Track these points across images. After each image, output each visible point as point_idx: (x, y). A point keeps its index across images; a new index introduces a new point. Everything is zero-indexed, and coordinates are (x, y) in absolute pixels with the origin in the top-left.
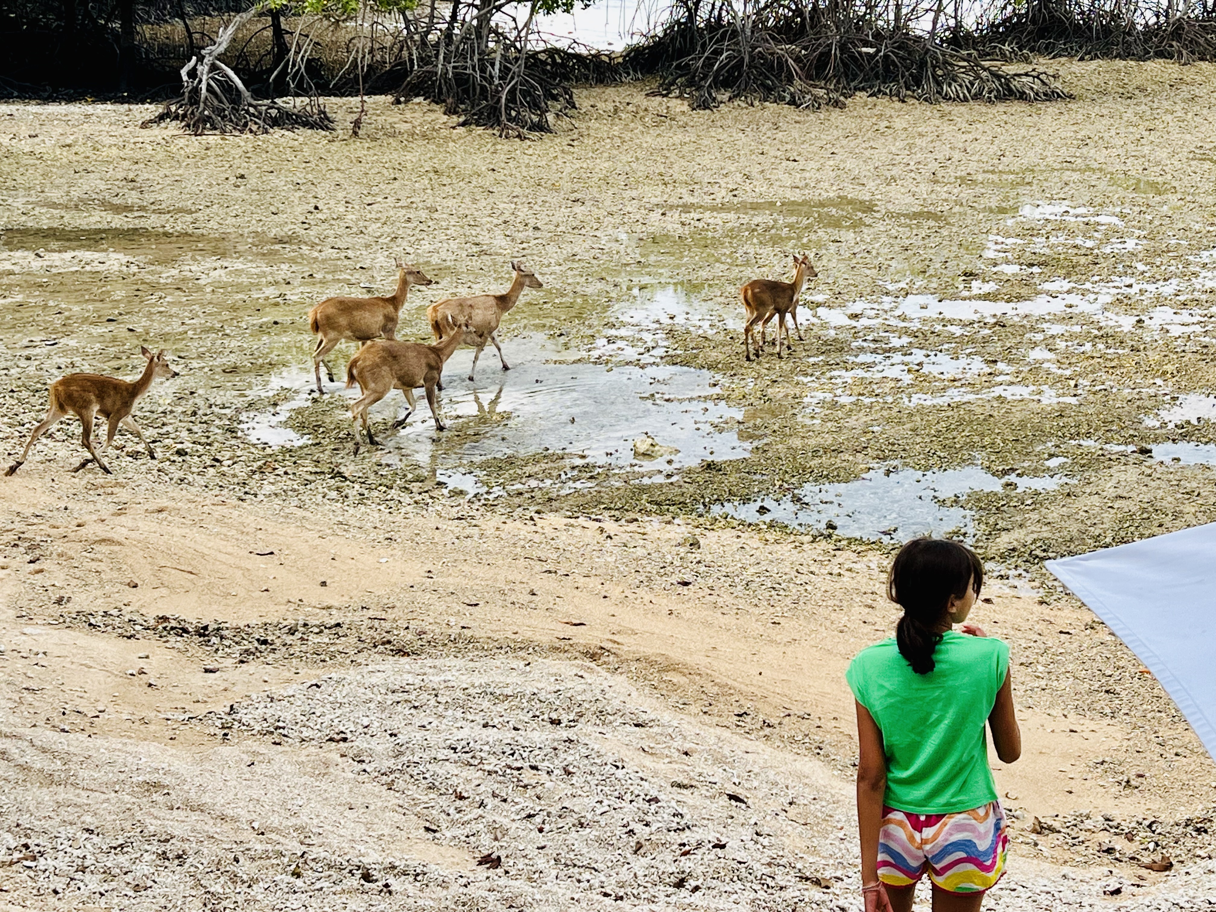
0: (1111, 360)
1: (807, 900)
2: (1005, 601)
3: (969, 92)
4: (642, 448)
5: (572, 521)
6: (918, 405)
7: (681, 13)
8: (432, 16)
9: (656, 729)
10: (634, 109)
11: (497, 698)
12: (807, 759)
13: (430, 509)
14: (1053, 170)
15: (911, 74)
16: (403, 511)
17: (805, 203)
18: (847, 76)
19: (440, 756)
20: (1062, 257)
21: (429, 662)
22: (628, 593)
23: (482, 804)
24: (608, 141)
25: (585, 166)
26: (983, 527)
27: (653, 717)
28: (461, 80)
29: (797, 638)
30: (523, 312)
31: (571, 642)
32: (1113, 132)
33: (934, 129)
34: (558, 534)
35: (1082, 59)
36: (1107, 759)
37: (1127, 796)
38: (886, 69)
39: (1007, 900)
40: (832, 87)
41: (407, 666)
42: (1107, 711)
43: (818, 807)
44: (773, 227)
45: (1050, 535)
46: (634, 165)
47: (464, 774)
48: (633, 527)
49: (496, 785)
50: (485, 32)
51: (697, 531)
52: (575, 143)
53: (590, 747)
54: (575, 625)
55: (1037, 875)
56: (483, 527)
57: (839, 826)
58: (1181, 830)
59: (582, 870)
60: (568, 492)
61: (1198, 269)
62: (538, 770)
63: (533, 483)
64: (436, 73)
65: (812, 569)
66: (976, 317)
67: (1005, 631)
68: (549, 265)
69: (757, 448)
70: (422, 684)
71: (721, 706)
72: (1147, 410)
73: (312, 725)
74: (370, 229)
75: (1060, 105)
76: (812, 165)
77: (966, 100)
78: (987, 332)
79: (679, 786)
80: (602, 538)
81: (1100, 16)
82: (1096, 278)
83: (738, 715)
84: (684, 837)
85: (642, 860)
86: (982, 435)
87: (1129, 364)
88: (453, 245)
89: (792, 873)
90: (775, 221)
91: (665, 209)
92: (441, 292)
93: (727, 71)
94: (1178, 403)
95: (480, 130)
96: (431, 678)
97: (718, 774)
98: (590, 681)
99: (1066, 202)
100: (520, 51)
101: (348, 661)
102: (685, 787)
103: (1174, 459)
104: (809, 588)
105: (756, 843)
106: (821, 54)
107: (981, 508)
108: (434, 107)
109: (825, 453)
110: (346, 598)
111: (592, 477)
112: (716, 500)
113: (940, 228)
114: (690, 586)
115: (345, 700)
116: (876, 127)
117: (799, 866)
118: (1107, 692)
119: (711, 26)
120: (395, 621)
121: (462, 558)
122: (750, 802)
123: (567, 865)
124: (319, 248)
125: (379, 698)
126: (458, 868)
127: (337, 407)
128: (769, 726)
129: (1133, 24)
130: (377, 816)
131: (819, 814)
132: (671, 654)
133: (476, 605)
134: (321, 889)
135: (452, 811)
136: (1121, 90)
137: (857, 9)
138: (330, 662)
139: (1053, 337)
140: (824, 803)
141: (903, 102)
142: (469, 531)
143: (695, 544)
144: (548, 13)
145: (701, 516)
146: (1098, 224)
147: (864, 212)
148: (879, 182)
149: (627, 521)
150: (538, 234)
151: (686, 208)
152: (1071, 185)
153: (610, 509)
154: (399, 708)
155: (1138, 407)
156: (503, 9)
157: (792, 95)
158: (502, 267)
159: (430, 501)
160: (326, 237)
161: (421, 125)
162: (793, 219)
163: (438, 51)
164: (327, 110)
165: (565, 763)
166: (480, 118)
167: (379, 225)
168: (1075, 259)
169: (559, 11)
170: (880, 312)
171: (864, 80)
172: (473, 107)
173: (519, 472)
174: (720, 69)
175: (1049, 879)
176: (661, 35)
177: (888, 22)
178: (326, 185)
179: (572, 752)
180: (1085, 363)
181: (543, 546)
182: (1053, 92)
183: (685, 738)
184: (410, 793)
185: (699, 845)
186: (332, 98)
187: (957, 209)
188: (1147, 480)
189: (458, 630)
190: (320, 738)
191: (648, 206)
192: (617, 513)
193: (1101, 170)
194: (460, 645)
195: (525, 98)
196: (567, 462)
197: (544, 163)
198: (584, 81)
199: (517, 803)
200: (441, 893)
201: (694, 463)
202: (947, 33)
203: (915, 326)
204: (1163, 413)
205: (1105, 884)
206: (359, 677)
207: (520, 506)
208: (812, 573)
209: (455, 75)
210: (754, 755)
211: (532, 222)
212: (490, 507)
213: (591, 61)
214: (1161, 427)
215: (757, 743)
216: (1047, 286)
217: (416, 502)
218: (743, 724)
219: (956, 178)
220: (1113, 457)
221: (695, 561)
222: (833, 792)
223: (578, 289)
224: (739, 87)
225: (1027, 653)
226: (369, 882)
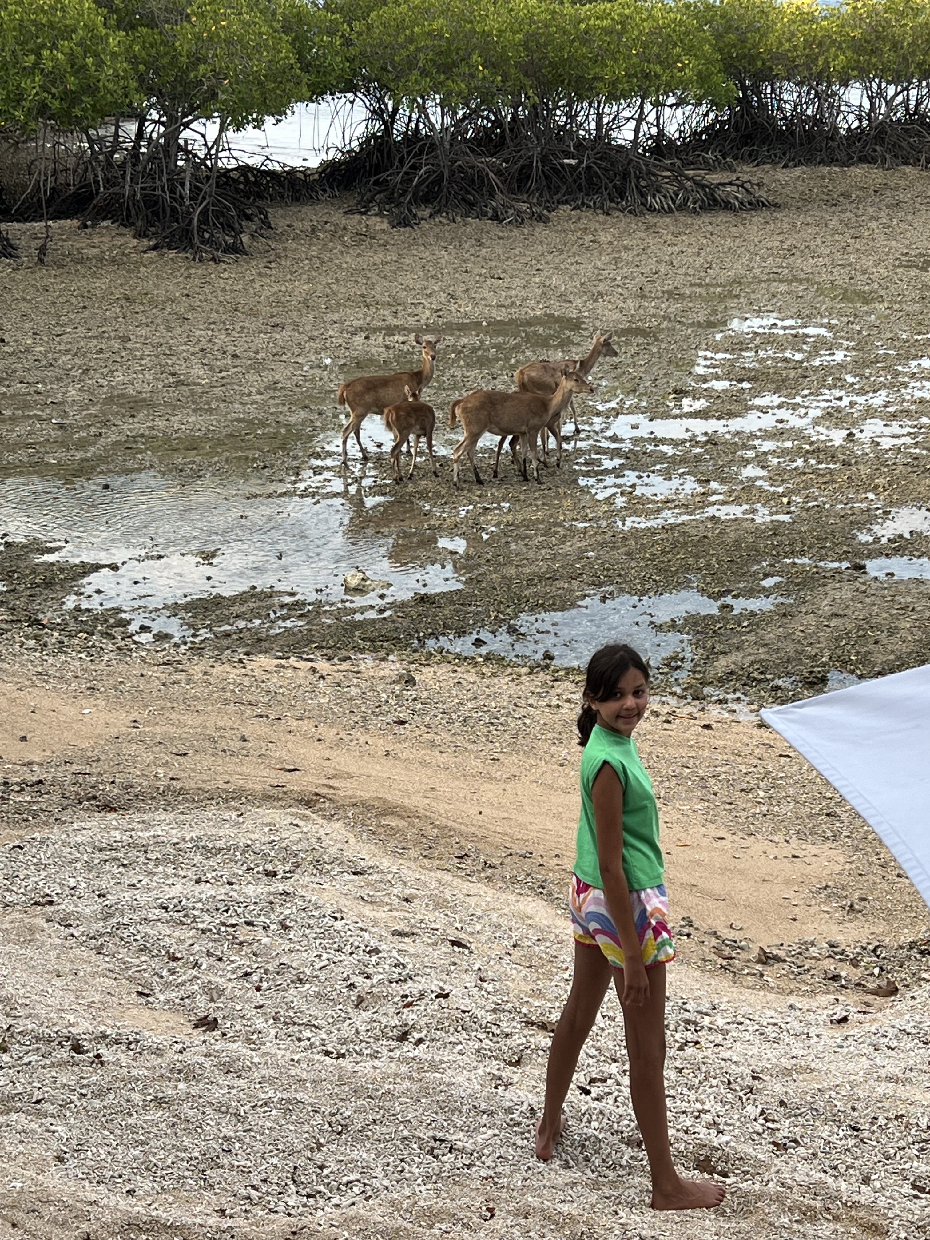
0: (823, 476)
1: (533, 1047)
2: (725, 726)
3: (674, 203)
4: (354, 582)
5: (283, 662)
6: (632, 528)
7: (377, 126)
8: (116, 135)
9: (375, 877)
10: (333, 228)
11: (210, 852)
12: (530, 899)
13: (134, 655)
14: (760, 281)
15: (615, 186)
16: (106, 658)
17: (512, 322)
18: (549, 188)
19: (151, 916)
20: (771, 371)
21: (137, 817)
22: (342, 734)
23: (196, 965)
24: (307, 262)
25: (283, 289)
26: (701, 651)
27: (371, 864)
28: (151, 202)
29: (518, 774)
30: (224, 444)
31: (285, 789)
32: (819, 241)
33: (639, 242)
34: (269, 676)
35: (785, 166)
36: (830, 884)
37: (850, 921)
38: (590, 181)
39: (735, 1034)
40: (535, 201)
41: (114, 823)
42: (829, 834)
43: (542, 948)
44: (479, 348)
45: (767, 657)
46: (334, 287)
47: (177, 934)
48: (345, 666)
49: (211, 944)
50: (173, 150)
51: (413, 667)
52: (273, 265)
53: (308, 899)
54: (290, 771)
55: (764, 1007)
56: (191, 671)
57: (564, 966)
58: (905, 952)
59: (302, 1028)
60: (278, 631)
61: (906, 379)
62: (253, 926)
63: (242, 624)
64: (124, 196)
65: (530, 701)
66: (687, 436)
67: (725, 757)
68: (250, 395)
69: (471, 579)
70: (131, 841)
71: (441, 849)
72: (860, 526)
73: (15, 889)
74: (60, 362)
75: (766, 213)
76: (518, 282)
77: (671, 211)
78: (698, 450)
79: (401, 934)
80: (313, 678)
81: (803, 121)
82: (806, 392)
83: (459, 857)
84: (408, 988)
85: (364, 1014)
86: (697, 557)
87: (841, 479)
88: (149, 376)
89: (517, 1018)
90: (482, 341)
91: (369, 331)
92: (137, 425)
93: (427, 186)
94: (890, 517)
95: (172, 254)
96: (140, 834)
97: (438, 920)
98: (305, 830)
99: (774, 315)
100: (210, 169)
101: (52, 820)
102: (406, 935)
103: (887, 574)
104: (528, 721)
105: (481, 989)
106: (523, 167)
107: (698, 632)
108: (125, 231)
109: (540, 581)
110: (48, 753)
111: (302, 615)
112: (430, 634)
113: (648, 344)
114: (407, 725)
115: (50, 862)
116: (581, 242)
117: (524, 1010)
118: (828, 815)
119: (409, 140)
120: (100, 774)
121: (169, 705)
122: (473, 947)
123: (286, 1024)
124: (7, 383)
125: (85, 857)
126: (171, 1033)
127: (32, 551)
128: (490, 867)
129: (836, 129)
130: (86, 983)
131: (544, 956)
132: (389, 798)
133: (185, 754)
134: (30, 1062)
135: (165, 973)
136: (826, 198)
137: (557, 118)
138: (33, 822)
139: (765, 453)
140: (548, 944)
141: (608, 214)
142: (175, 677)
143: (410, 681)
144: (238, 130)
145: (415, 651)
146: (808, 336)
147: (571, 330)
148: (585, 298)
149: (340, 660)
150: (238, 362)
151: (390, 331)
152: (779, 296)
153: (322, 647)
154: (107, 867)
155: (851, 522)
156: (191, 126)
157: (494, 210)
158: (201, 397)
159: (133, 646)
160: (14, 371)
161: (110, 250)
162: (500, 339)
163: (125, 172)
164: (10, 237)
165: (282, 917)
166: (171, 241)
167: (69, 357)
168: (784, 373)
169: (250, 127)
170: (592, 434)
171: (567, 193)
172: (163, 229)
173: (226, 612)
174: (420, 184)
175: (776, 1011)
176: (357, 149)
177: (588, 131)
178: (12, 315)
179: (289, 905)
180: (798, 480)
181: (253, 689)
182: (758, 201)
183: (405, 883)
184: (121, 956)
185: (422, 996)
186: (15, 224)
187: (665, 324)
188: (861, 596)
189: (164, 782)
190: (24, 902)
191: (350, 329)
192: (330, 651)
193: (808, 280)
194: (169, 798)
195: (218, 219)
196: (276, 600)
197: (240, 286)
198: (279, 199)
199: (232, 962)
200: (156, 1061)
201: (406, 596)
202: (650, 142)
203: (627, 446)
204: (876, 528)
205: (831, 1012)
206: (64, 836)
207: (228, 648)
208: (530, 705)
209: (144, 196)
210: (476, 898)
211: (230, 349)
212: (197, 650)
213: (285, 178)
214: (874, 542)
215: (479, 885)
216: (758, 402)
217: (119, 648)
218: (463, 866)
219: (663, 292)
220: (828, 575)
221: (410, 699)
222: (557, 931)
223: (281, 418)
224: (439, 202)
225: (747, 779)
226: (79, 1053)
